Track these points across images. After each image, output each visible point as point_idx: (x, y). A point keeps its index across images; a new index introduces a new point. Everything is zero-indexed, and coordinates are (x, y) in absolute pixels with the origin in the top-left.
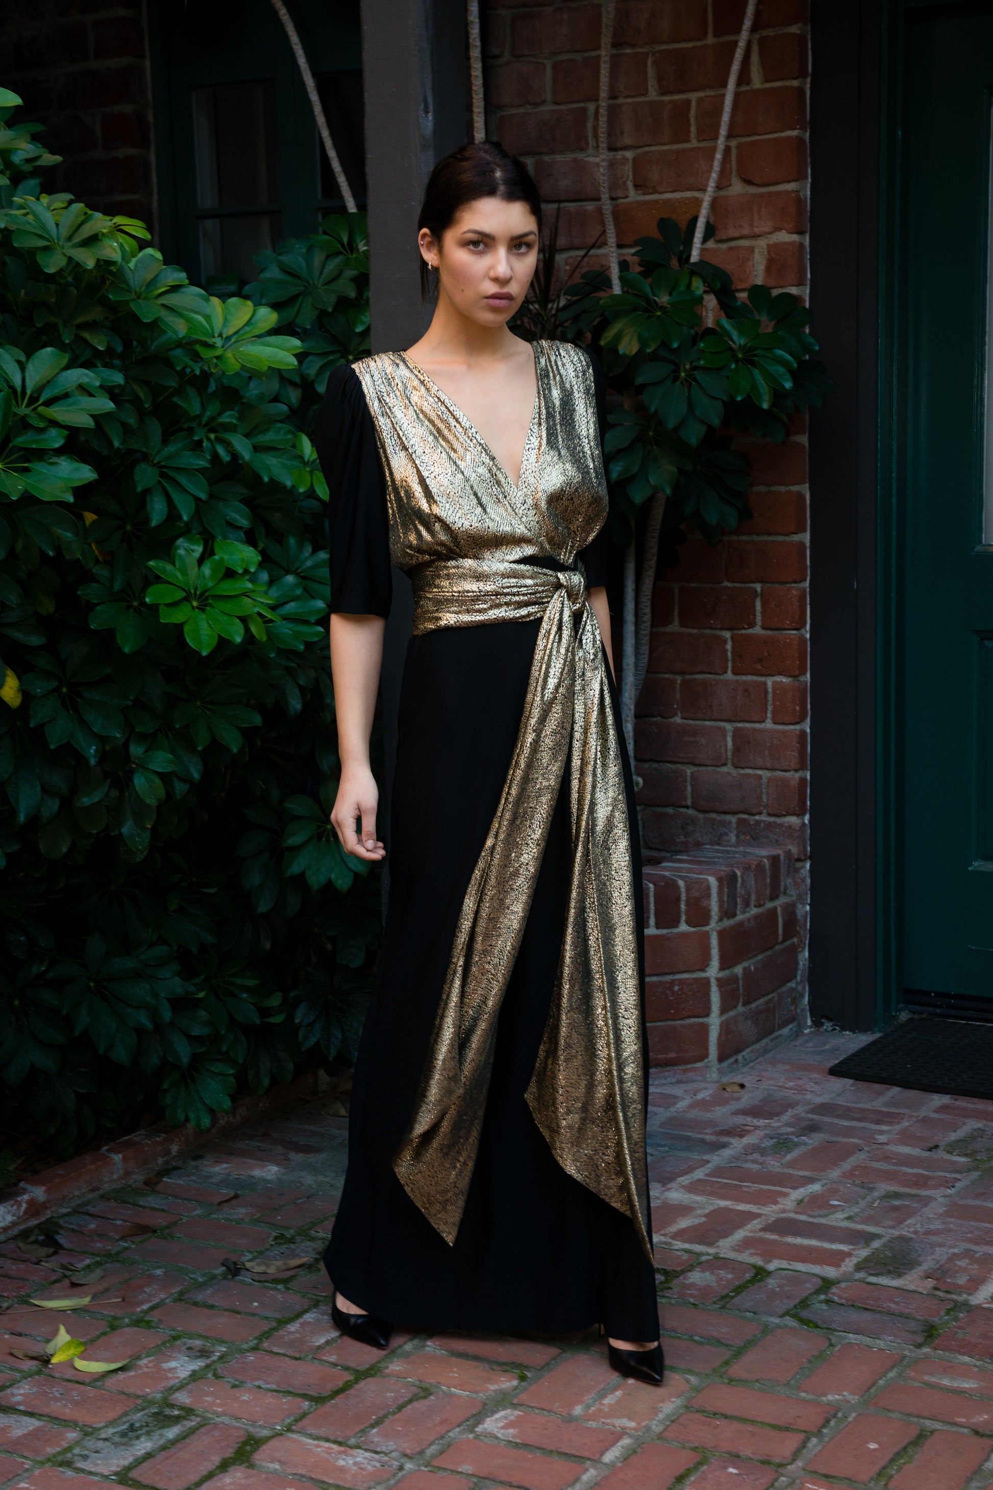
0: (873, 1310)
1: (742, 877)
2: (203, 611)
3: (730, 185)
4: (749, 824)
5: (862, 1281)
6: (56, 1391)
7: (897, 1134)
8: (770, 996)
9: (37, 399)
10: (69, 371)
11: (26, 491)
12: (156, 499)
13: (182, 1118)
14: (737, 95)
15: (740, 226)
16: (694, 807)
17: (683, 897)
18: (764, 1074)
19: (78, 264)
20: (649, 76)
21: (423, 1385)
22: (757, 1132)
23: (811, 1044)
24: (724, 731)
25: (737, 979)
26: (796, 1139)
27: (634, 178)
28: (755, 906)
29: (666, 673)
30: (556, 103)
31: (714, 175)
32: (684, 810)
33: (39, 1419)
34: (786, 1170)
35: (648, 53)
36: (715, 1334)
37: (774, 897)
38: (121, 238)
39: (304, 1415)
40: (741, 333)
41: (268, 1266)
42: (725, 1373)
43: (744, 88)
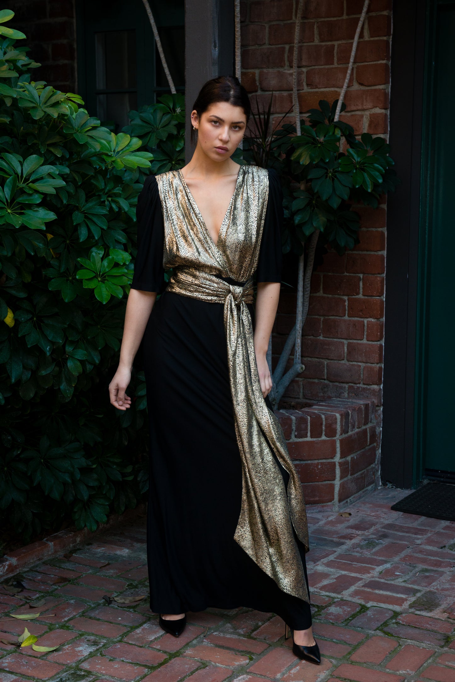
0: (419, 628)
1: (351, 413)
2: (104, 283)
3: (353, 85)
4: (354, 389)
5: (413, 613)
6: (24, 661)
7: (425, 540)
8: (363, 471)
9: (29, 180)
10: (44, 167)
11: (23, 224)
12: (82, 229)
13: (83, 526)
14: (359, 43)
15: (357, 105)
16: (327, 379)
17: (324, 423)
18: (360, 508)
19: (49, 115)
20: (315, 33)
21: (203, 661)
22: (358, 537)
23: (382, 494)
24: (343, 344)
25: (348, 463)
26: (377, 541)
27: (307, 81)
28: (357, 428)
29: (316, 315)
30: (270, 44)
31: (347, 81)
32: (323, 381)
33: (16, 675)
34: (373, 557)
35: (315, 22)
36: (343, 638)
37: (366, 423)
38: (70, 104)
39: (145, 676)
40: (358, 156)
41: (125, 600)
42: (349, 658)
43: (362, 40)
